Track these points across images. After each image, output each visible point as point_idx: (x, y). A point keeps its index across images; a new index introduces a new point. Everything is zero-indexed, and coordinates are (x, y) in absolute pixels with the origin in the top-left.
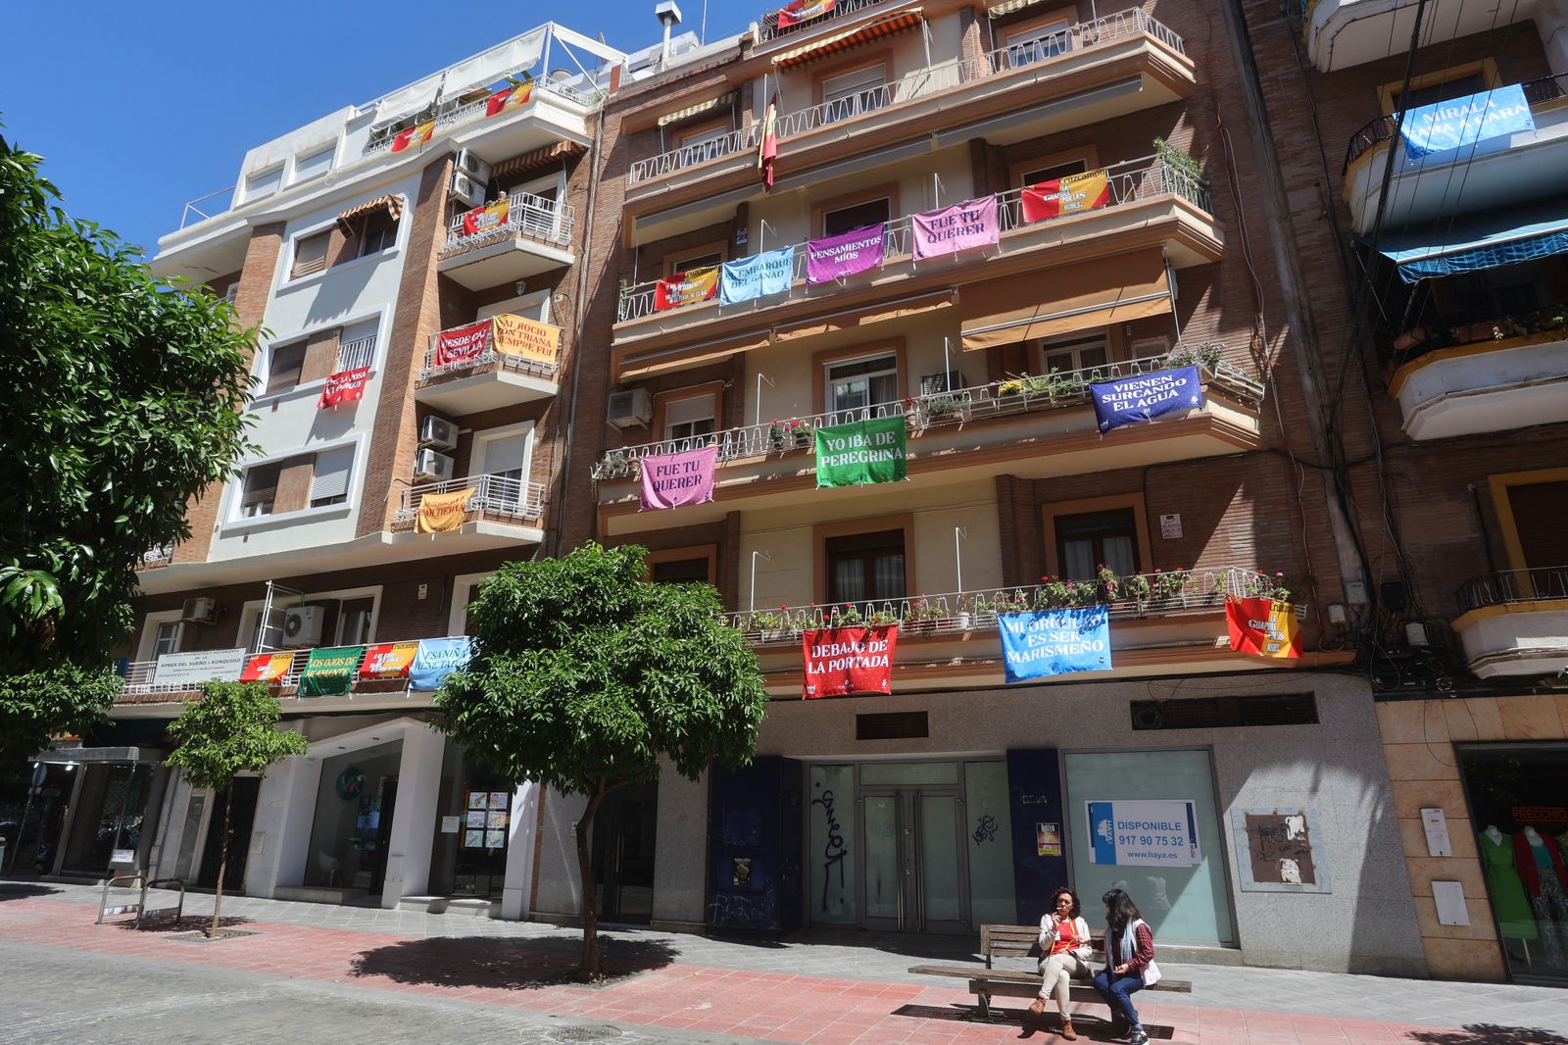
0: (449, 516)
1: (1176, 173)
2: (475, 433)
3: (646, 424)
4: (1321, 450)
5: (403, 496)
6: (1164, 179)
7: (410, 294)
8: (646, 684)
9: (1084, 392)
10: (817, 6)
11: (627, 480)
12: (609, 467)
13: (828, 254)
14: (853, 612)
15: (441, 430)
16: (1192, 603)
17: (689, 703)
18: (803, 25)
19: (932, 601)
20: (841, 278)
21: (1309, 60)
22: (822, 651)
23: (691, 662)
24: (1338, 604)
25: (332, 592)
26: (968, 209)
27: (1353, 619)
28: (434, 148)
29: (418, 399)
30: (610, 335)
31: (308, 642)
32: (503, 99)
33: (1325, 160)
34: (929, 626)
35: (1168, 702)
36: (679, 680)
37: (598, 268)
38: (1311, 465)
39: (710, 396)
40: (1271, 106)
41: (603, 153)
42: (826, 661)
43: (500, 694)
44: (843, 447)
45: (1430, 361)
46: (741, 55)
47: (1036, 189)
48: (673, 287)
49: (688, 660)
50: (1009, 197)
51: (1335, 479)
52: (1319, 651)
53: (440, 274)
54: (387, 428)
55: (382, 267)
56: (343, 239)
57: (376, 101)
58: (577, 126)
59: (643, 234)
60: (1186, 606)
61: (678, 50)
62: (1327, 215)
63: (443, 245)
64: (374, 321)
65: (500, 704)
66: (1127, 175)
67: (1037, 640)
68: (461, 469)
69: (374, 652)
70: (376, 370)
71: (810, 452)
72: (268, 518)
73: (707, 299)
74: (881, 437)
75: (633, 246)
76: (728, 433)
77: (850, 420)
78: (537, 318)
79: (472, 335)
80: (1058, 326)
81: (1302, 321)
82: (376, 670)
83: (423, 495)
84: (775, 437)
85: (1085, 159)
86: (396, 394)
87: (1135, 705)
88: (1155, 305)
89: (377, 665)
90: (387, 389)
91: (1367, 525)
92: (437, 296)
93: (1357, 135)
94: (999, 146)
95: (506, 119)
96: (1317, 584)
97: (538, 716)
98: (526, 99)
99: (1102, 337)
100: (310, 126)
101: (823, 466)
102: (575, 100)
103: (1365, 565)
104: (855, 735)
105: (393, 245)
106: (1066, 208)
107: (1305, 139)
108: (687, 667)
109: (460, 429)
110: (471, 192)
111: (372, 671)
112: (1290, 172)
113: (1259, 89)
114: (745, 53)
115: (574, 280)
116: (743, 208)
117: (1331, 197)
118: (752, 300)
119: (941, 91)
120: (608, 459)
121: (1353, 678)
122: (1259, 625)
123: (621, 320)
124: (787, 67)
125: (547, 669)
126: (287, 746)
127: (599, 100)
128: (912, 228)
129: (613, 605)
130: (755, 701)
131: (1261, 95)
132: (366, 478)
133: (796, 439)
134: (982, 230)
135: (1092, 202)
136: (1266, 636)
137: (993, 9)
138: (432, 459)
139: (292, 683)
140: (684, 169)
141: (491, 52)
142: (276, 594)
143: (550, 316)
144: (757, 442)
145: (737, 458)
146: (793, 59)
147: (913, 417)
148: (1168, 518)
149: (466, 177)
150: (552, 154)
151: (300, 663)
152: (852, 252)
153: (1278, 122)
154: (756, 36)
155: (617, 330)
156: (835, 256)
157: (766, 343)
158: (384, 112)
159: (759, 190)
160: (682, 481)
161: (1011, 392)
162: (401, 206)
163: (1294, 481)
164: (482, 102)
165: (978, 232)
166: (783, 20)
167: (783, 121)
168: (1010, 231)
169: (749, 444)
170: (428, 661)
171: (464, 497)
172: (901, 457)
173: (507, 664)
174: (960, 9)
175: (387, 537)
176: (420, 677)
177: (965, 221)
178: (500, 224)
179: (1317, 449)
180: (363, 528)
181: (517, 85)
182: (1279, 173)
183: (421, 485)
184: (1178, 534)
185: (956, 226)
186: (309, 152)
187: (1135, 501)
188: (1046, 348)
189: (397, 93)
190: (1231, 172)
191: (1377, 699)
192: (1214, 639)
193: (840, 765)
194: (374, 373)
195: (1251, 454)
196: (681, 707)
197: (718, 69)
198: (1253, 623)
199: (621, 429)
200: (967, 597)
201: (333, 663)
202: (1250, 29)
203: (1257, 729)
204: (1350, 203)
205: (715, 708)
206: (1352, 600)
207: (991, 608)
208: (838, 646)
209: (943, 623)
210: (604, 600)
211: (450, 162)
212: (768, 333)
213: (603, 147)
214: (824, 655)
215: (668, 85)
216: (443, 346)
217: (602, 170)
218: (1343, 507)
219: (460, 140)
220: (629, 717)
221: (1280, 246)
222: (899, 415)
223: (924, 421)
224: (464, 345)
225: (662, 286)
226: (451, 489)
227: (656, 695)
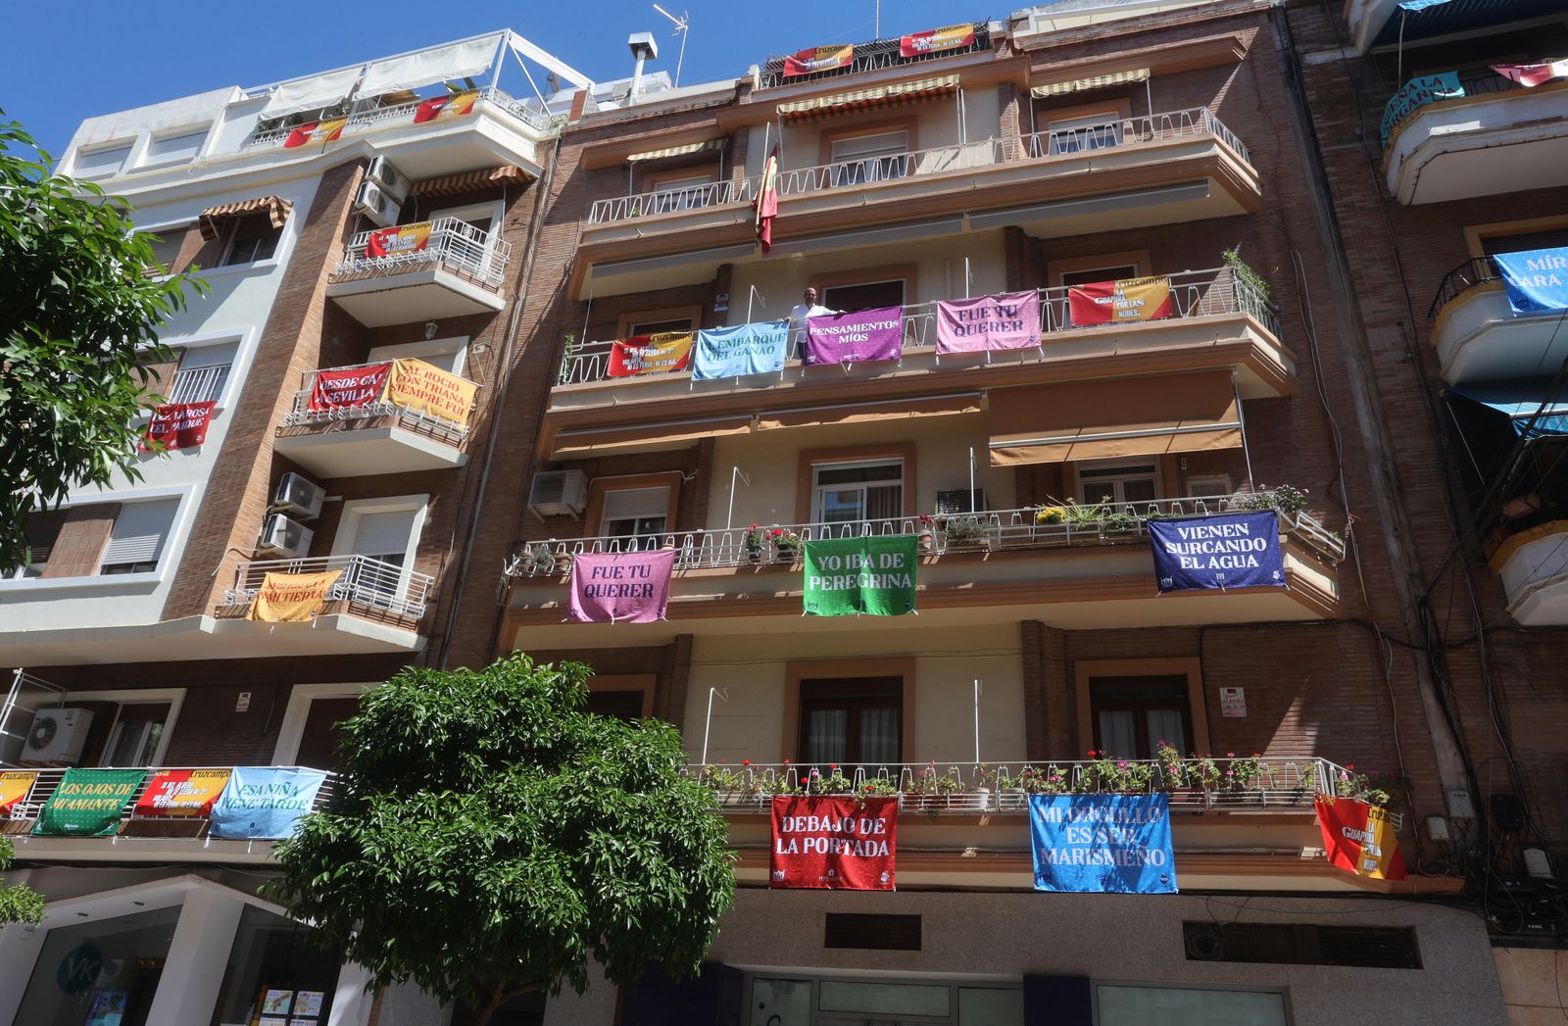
0: (301, 604)
1: (1247, 291)
2: (347, 503)
3: (577, 515)
4: (1410, 626)
5: (237, 573)
6: (1235, 295)
7: (284, 320)
8: (588, 851)
9: (1140, 529)
10: (832, 59)
11: (553, 580)
12: (529, 562)
13: (830, 332)
14: (838, 776)
15: (302, 493)
16: (1273, 800)
17: (645, 882)
18: (813, 76)
19: (942, 771)
20: (846, 362)
21: (1388, 190)
22: (795, 824)
23: (650, 826)
24: (1439, 816)
25: (110, 692)
26: (1003, 303)
27: (1457, 837)
28: (340, 150)
29: (277, 449)
30: (545, 399)
31: (62, 758)
32: (438, 106)
33: (1408, 298)
34: (938, 802)
35: (1230, 926)
36: (634, 850)
37: (532, 319)
38: (1402, 644)
39: (663, 489)
40: (1347, 233)
41: (554, 186)
42: (800, 838)
43: (383, 849)
44: (838, 566)
45: (1547, 533)
46: (736, 99)
47: (1086, 290)
48: (633, 350)
49: (645, 822)
50: (1052, 295)
51: (1429, 662)
52: (1420, 874)
53: (329, 301)
54: (229, 481)
55: (248, 283)
56: (202, 242)
57: (270, 87)
58: (527, 151)
59: (595, 286)
60: (1266, 802)
61: (649, 88)
62: (1412, 358)
63: (338, 265)
64: (231, 346)
65: (382, 865)
66: (1192, 286)
67: (1079, 835)
68: (322, 544)
69: (163, 779)
70: (225, 407)
71: (793, 569)
72: (33, 583)
73: (675, 369)
74: (886, 558)
75: (582, 298)
76: (689, 535)
77: (846, 534)
78: (449, 368)
79: (361, 378)
80: (1109, 449)
81: (1386, 474)
82: (163, 805)
83: (267, 573)
84: (751, 545)
85: (1135, 266)
86: (249, 439)
87: (1188, 926)
88: (1222, 436)
89: (165, 798)
90: (237, 432)
91: (1469, 722)
92: (320, 324)
93: (1452, 274)
94: (1036, 238)
95: (439, 130)
96: (1413, 788)
97: (437, 885)
98: (468, 110)
99: (1151, 469)
100: (178, 102)
101: (812, 588)
102: (526, 121)
103: (1469, 771)
104: (822, 940)
105: (271, 257)
106: (1121, 314)
107: (1385, 272)
108: (643, 832)
109: (327, 495)
110: (382, 207)
111: (156, 805)
112: (1369, 306)
113: (1333, 214)
114: (742, 98)
115: (501, 329)
116: (726, 271)
117: (1416, 339)
118: (733, 379)
119: (978, 168)
120: (528, 551)
121: (1463, 912)
122: (1353, 834)
123: (562, 383)
124: (793, 119)
125: (450, 819)
126: (13, 909)
127: (556, 125)
128: (936, 317)
129: (543, 739)
130: (724, 886)
131: (1335, 221)
132: (189, 544)
133: (778, 552)
134: (1021, 328)
135: (1152, 312)
136: (1362, 849)
137: (1036, 89)
138: (284, 527)
139: (27, 815)
140: (658, 215)
141: (428, 52)
142: (25, 688)
143: (464, 370)
144: (726, 550)
145: (699, 568)
146: (802, 113)
147: (929, 539)
148: (1229, 691)
149: (378, 189)
150: (492, 178)
151: (45, 789)
152: (861, 333)
153: (1355, 251)
154: (757, 80)
155: (556, 394)
156: (839, 335)
157: (746, 430)
158: (280, 100)
159: (751, 251)
160: (625, 588)
161: (1052, 519)
162: (288, 212)
163: (1380, 660)
164: (410, 106)
165: (1015, 329)
166: (789, 68)
167: (786, 177)
168: (1054, 333)
169: (716, 551)
170: (243, 796)
171: (328, 581)
172: (909, 585)
173: (395, 807)
174: (1000, 84)
175: (208, 624)
176: (226, 820)
177: (1001, 315)
178: (417, 250)
179: (1406, 625)
180: (174, 608)
181: (457, 93)
182: (1356, 306)
183: (263, 561)
184: (1241, 712)
185: (989, 320)
186: (169, 132)
187: (1190, 667)
188: (1084, 474)
189: (300, 81)
190: (1304, 299)
191: (1494, 943)
192: (1300, 849)
193: (794, 980)
194: (221, 410)
195: (1328, 623)
196: (633, 886)
197: (707, 111)
198: (1347, 831)
199: (543, 517)
200: (988, 769)
201: (98, 790)
202: (1322, 149)
203: (1345, 971)
204: (1438, 349)
205: (678, 892)
206: (1455, 813)
207: (1017, 785)
208: (817, 819)
209: (957, 801)
210: (532, 732)
211: (360, 169)
212: (750, 419)
213: (555, 179)
214: (797, 830)
215: (642, 120)
216: (321, 387)
217: (550, 206)
218: (1439, 697)
219: (376, 146)
220: (563, 896)
221: (1358, 386)
222: (909, 534)
223: (941, 545)
224: (349, 389)
225: (620, 348)
226: (308, 569)
227: (604, 867)
